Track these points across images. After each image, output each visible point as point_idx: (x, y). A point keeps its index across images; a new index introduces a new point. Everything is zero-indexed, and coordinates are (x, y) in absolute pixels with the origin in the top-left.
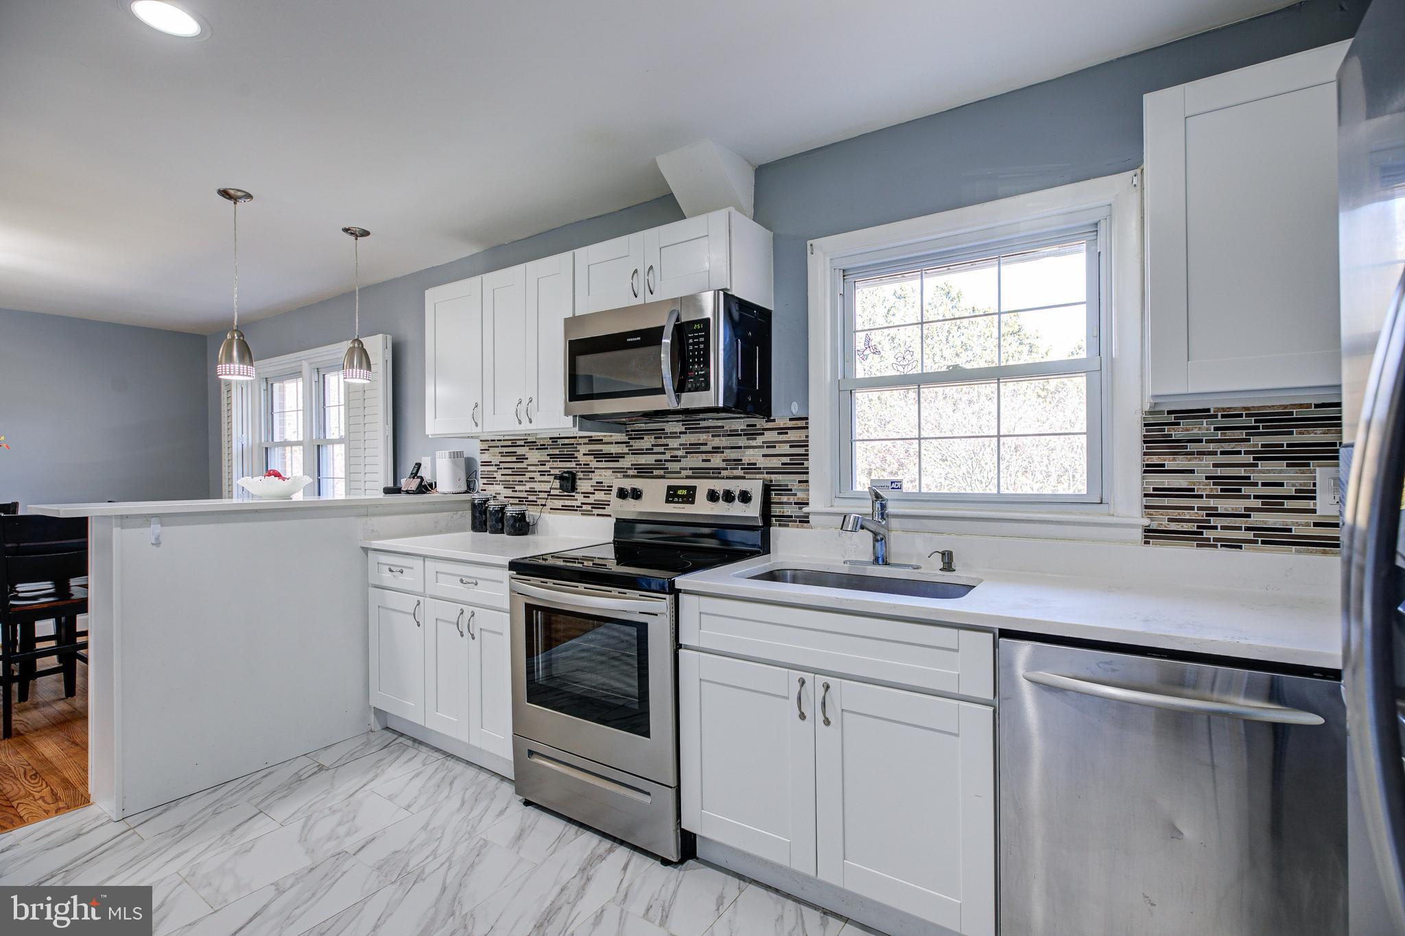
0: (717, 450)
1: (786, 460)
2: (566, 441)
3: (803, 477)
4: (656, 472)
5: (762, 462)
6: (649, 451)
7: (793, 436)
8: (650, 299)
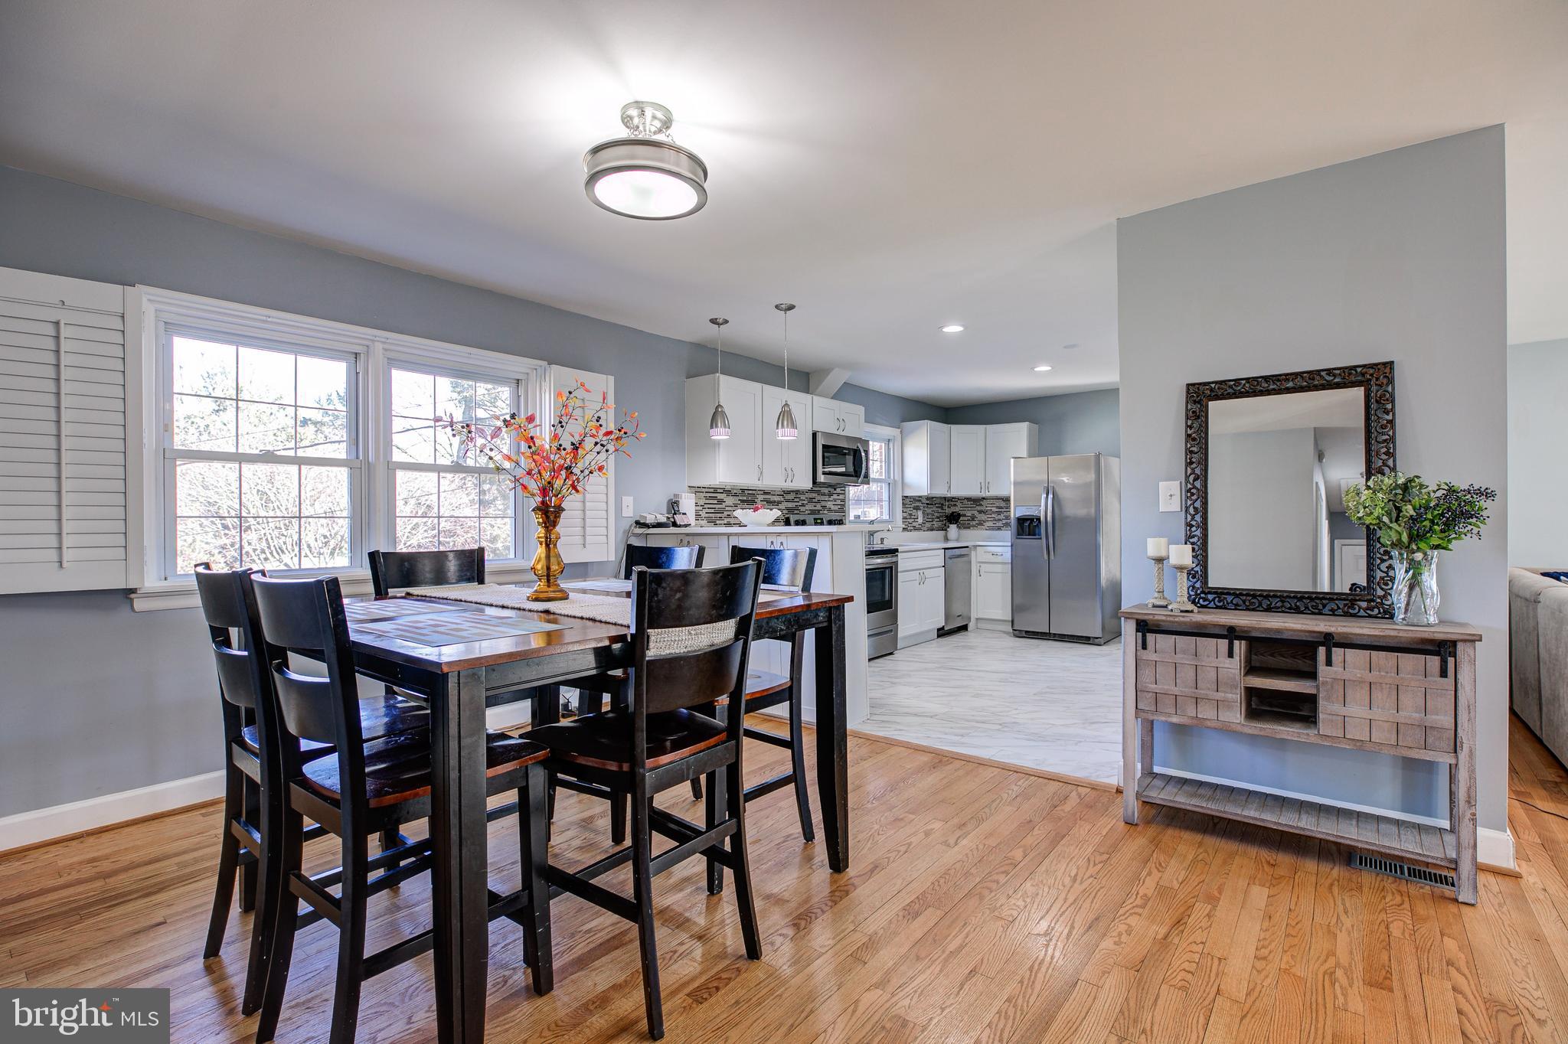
0: (819, 502)
1: (839, 507)
2: (750, 492)
3: (843, 514)
4: (796, 512)
5: (833, 508)
6: (792, 501)
7: (841, 497)
8: (842, 434)
